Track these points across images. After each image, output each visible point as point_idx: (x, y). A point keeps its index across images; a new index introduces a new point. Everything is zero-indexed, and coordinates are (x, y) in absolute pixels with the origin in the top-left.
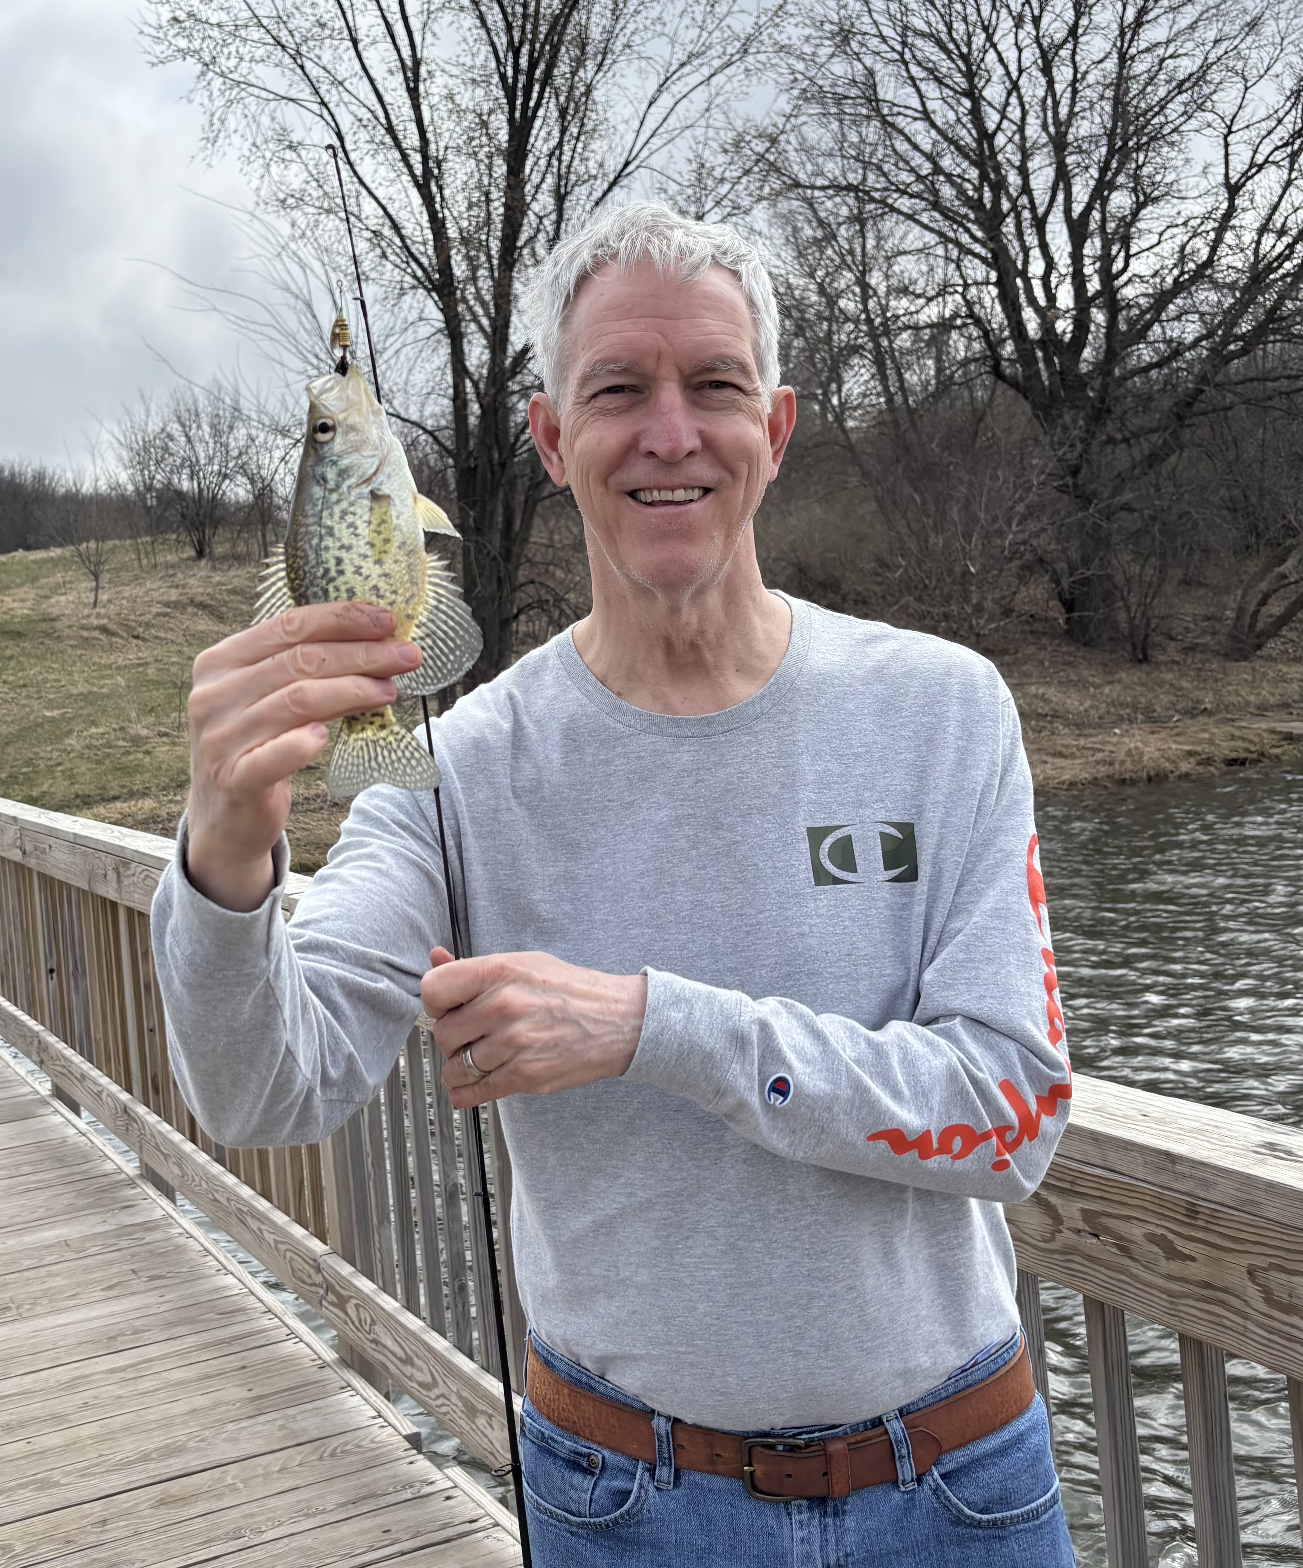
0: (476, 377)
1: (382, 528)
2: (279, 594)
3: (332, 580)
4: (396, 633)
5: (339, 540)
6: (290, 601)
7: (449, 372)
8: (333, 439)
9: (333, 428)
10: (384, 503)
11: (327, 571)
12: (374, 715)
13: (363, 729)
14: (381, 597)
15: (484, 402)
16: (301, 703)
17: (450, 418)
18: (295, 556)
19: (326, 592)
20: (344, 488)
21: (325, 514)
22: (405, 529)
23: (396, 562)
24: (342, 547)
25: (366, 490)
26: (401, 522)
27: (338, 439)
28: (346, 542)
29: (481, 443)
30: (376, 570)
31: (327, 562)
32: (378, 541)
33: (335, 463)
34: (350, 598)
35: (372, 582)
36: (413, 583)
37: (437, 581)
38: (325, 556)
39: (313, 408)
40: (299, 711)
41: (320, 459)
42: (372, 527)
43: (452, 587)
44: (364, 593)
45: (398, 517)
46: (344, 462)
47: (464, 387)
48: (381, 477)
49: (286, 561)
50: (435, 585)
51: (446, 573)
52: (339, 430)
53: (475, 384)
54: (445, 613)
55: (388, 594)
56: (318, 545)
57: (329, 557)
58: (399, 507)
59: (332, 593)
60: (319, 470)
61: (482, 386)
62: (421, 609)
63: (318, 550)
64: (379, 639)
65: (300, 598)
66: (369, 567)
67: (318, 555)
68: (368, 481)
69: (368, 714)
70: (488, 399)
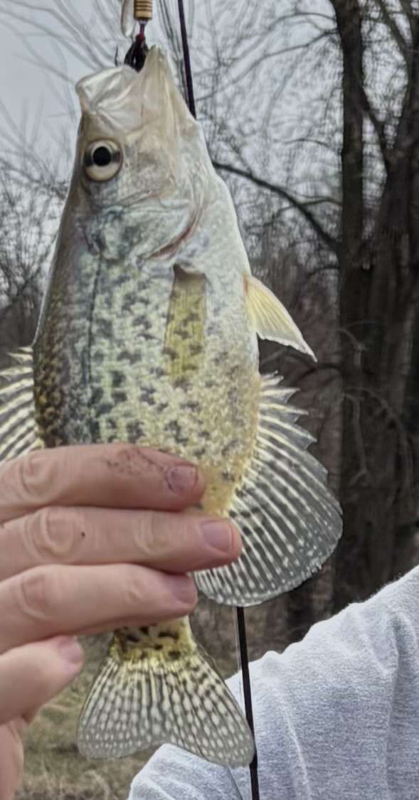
0: (381, 117)
1: (189, 329)
2: (22, 430)
3: (106, 409)
4: (204, 501)
5: (120, 343)
6: (39, 442)
7: (337, 103)
8: (116, 176)
9: (117, 157)
10: (195, 288)
11: (98, 394)
12: (162, 635)
13: (143, 656)
14: (184, 441)
15: (393, 160)
16: (41, 602)
17: (336, 183)
18: (48, 367)
19: (95, 428)
20: (132, 258)
21: (99, 299)
22: (227, 332)
23: (209, 385)
24: (124, 355)
25: (167, 263)
26: (222, 319)
27: (125, 177)
28: (131, 348)
29: (384, 228)
30: (178, 396)
31: (98, 379)
32: (182, 348)
33: (118, 216)
34: (132, 440)
35: (169, 417)
36: (237, 422)
37: (276, 421)
38: (97, 368)
39: (86, 123)
40: (38, 614)
41: (95, 210)
42: (173, 325)
43: (299, 432)
44: (155, 435)
45: (216, 312)
46: (134, 216)
47: (361, 131)
48: (192, 244)
49: (35, 375)
50: (272, 427)
51: (291, 410)
52: (127, 161)
53: (380, 127)
54: (284, 475)
55: (195, 438)
56: (86, 351)
57: (102, 371)
58: (219, 294)
59: (105, 431)
60: (93, 227)
61: (390, 131)
62: (246, 465)
63: (85, 359)
64: (175, 509)
65: (53, 435)
66: (165, 391)
67: (85, 367)
68: (170, 248)
69: (153, 631)
70: (400, 154)
